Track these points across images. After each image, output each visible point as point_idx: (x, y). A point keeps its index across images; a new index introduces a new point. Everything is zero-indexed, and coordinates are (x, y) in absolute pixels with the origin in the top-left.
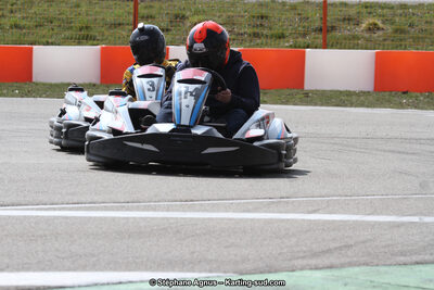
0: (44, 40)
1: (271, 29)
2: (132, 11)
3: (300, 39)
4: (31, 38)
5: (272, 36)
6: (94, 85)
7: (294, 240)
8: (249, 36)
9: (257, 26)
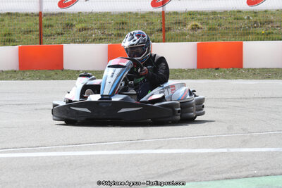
2: (38, 22)
6: (15, 71)
8: (115, 36)
9: (120, 29)
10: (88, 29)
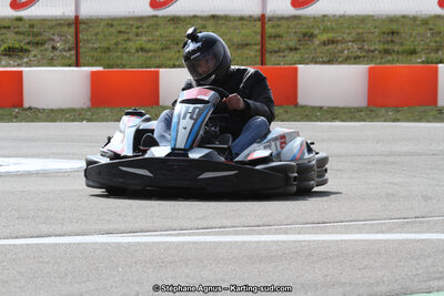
0: (171, 63)
1: (402, 45)
2: (260, 30)
3: (432, 55)
4: (158, 61)
5: (403, 53)
7: (430, 261)
8: (380, 52)
9: (388, 42)
10: (337, 42)
